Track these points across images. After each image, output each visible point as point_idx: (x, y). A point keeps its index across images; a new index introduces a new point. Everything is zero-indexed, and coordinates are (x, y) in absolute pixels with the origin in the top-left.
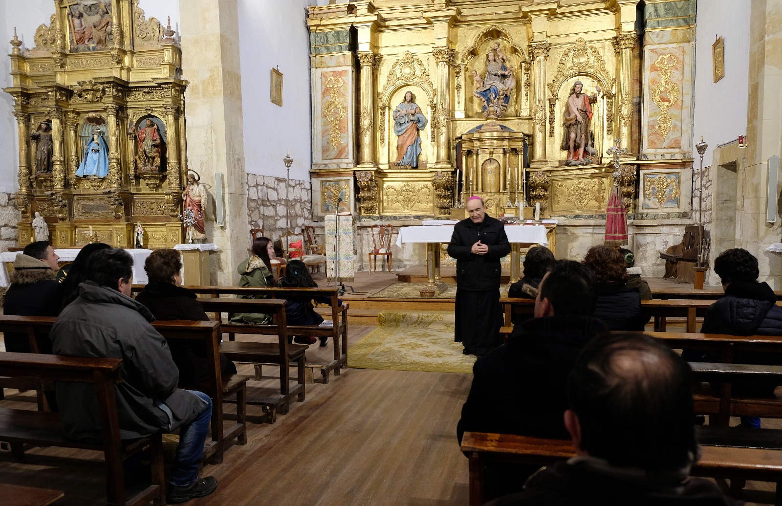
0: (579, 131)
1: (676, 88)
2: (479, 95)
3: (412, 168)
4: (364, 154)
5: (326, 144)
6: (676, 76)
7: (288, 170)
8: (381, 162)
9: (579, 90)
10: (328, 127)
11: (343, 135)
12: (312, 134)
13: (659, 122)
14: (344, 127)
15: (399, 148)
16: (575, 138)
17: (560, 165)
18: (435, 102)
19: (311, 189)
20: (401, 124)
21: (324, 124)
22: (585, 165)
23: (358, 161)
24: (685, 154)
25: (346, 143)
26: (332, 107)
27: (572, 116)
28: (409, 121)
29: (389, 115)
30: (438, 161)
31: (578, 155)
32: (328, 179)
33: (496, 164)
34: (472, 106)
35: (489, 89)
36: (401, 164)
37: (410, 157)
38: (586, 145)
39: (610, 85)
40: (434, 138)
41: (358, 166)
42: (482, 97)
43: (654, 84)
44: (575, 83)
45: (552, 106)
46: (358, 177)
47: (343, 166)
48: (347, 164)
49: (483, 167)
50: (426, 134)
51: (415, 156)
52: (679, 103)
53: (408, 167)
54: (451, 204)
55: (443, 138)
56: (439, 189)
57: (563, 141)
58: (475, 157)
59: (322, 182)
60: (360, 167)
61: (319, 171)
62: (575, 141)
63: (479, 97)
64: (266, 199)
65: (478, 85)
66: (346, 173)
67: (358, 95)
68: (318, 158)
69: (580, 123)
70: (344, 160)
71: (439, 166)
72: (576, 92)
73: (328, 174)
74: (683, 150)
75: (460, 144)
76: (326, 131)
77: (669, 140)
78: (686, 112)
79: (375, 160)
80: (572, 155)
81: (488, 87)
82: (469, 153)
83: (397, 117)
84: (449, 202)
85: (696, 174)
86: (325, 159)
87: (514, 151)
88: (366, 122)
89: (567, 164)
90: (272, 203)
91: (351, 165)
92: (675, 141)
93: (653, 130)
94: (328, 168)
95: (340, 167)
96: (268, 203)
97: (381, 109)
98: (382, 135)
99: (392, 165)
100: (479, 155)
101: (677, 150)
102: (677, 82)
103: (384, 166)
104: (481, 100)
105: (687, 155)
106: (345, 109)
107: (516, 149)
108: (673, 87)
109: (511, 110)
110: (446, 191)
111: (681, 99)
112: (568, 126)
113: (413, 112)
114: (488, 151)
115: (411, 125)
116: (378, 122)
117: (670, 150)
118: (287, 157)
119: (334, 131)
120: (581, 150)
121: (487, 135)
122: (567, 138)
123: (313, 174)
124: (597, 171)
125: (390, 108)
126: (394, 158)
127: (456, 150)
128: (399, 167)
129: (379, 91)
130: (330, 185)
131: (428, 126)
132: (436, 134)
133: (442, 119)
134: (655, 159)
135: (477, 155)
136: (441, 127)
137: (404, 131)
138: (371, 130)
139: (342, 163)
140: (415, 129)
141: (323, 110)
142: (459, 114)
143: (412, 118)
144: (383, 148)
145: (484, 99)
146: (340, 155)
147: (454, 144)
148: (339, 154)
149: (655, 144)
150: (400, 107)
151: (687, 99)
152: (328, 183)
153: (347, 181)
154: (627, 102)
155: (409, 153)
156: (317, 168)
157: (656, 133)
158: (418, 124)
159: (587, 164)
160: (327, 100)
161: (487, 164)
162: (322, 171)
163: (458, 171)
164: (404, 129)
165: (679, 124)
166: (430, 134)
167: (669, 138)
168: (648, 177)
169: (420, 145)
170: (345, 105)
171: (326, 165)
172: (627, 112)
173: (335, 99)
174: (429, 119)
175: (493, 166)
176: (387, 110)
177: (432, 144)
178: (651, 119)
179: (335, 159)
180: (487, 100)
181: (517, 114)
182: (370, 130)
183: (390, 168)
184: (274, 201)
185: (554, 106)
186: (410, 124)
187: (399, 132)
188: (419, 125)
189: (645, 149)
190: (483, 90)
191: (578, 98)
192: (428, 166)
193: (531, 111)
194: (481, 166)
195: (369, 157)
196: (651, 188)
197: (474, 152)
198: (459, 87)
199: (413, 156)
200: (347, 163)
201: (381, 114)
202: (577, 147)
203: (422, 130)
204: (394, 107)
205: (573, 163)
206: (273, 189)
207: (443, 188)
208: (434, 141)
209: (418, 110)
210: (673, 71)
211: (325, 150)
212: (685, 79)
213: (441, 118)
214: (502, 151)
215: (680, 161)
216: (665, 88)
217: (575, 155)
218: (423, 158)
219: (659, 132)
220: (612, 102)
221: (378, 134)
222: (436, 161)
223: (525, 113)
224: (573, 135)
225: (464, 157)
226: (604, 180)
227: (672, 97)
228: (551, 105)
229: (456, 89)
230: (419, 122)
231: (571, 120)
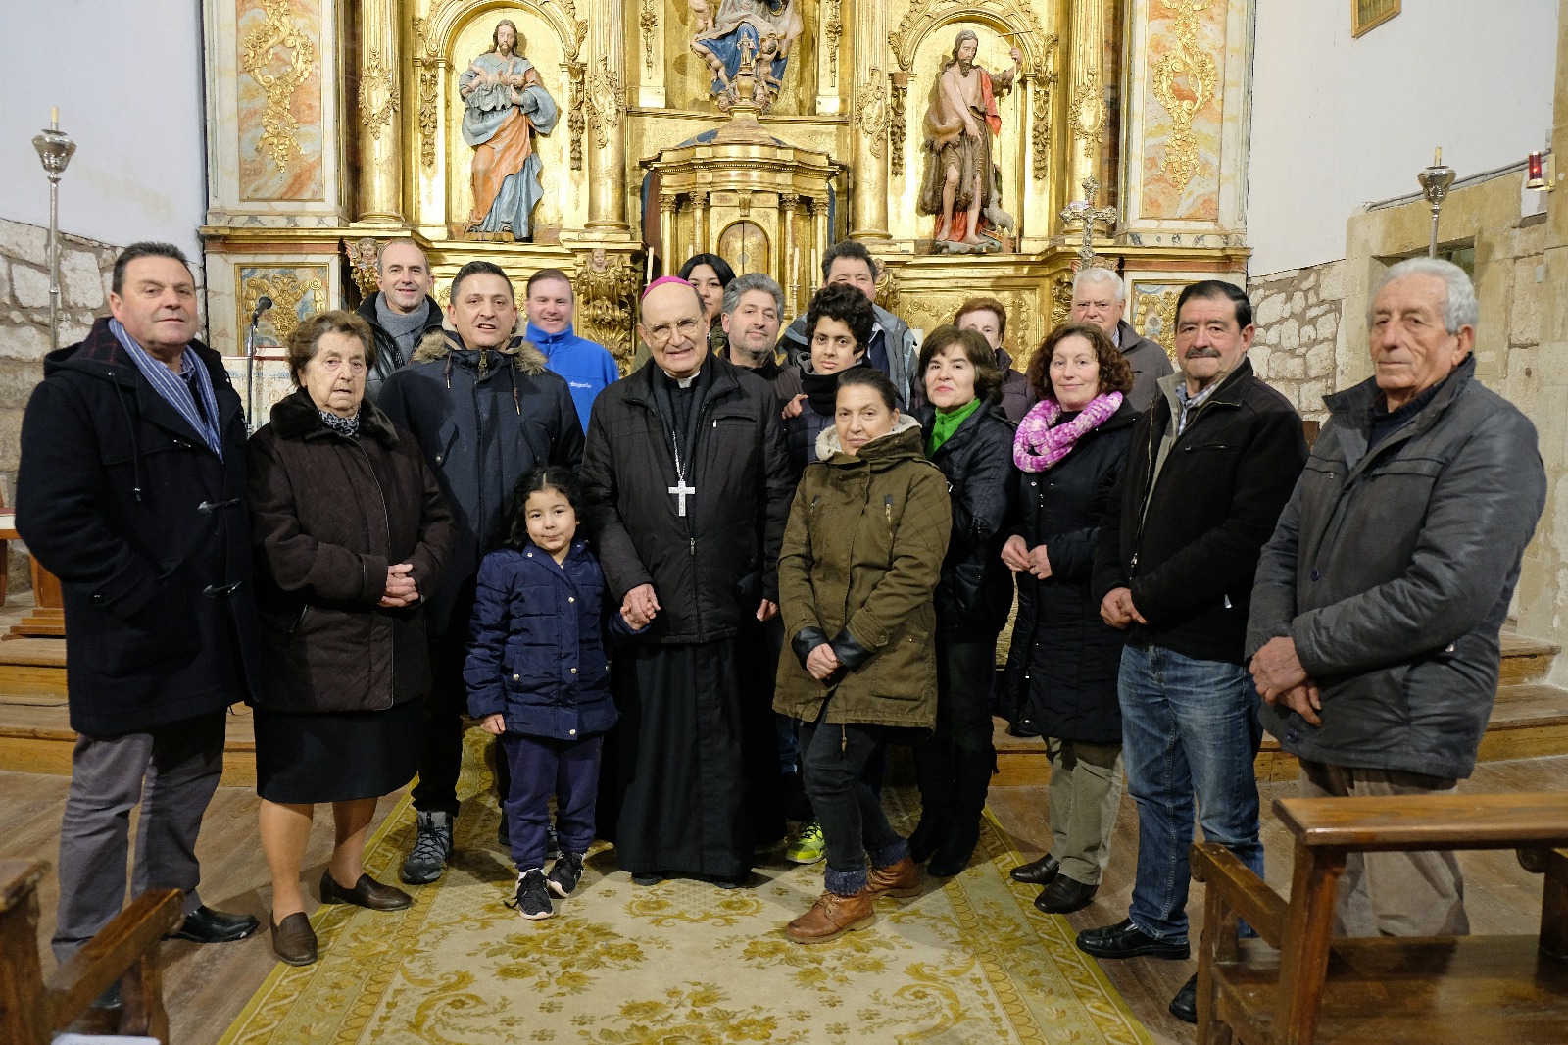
0: (969, 163)
1: (1210, 66)
2: (704, 49)
3: (517, 241)
4: (373, 191)
5: (251, 153)
6: (1208, 36)
7: (56, 181)
8: (423, 221)
9: (970, 53)
10: (259, 103)
11: (304, 129)
12: (205, 119)
13: (1167, 150)
14: (310, 107)
15: (478, 181)
16: (958, 181)
17: (918, 253)
18: (581, 59)
19: (205, 287)
20: (483, 113)
21: (246, 93)
22: (983, 254)
23: (354, 207)
24: (1227, 237)
25: (317, 156)
26: (270, 43)
27: (952, 122)
28: (508, 105)
29: (448, 86)
30: (594, 221)
31: (962, 227)
32: (260, 259)
33: (760, 236)
34: (683, 83)
35: (735, 32)
36: (483, 228)
37: (509, 210)
38: (985, 203)
39: (1041, 49)
40: (580, 159)
41: (353, 225)
42: (712, 56)
43: (1159, 53)
44: (960, 35)
45: (898, 92)
46: (352, 254)
47: (308, 223)
48: (321, 218)
49: (724, 241)
50: (555, 148)
51: (524, 205)
52: (1216, 104)
53: (505, 236)
54: (628, 345)
55: (607, 158)
56: (598, 303)
57: (924, 190)
58: (698, 213)
59: (242, 267)
60: (356, 229)
61: (227, 232)
62: (958, 189)
63: (704, 55)
64: (7, 300)
65: (701, 24)
66: (316, 241)
67: (353, 18)
68: (227, 194)
69: (972, 141)
70: (311, 206)
71: (597, 235)
72: (959, 60)
73: (259, 242)
74: (1221, 227)
75: (655, 176)
76: (253, 113)
77: (1190, 200)
78: (1231, 132)
79: (405, 211)
80: (947, 227)
81: (730, 28)
82: (682, 201)
83: (471, 91)
84: (624, 340)
85: (1258, 288)
86: (249, 199)
87: (806, 204)
88: (376, 97)
89: (936, 249)
90: (37, 317)
91: (333, 222)
92: (1205, 201)
93: (1154, 169)
94: (260, 226)
95: (296, 225)
96: (16, 316)
97: (424, 64)
98: (428, 142)
99: (458, 231)
100: (712, 210)
101: (1209, 226)
102: (1213, 52)
103: (435, 234)
104: (709, 64)
105: (1233, 238)
106: (310, 50)
107: (812, 199)
108: (1203, 64)
109: (787, 101)
110: (617, 307)
111: (1219, 96)
112: (936, 150)
113: (520, 80)
114: (735, 199)
115: (512, 118)
116: (417, 104)
117: (1194, 225)
118: (49, 132)
119: (281, 116)
120: (973, 215)
121: (734, 152)
122: (936, 180)
123: (209, 241)
124: (1010, 271)
125: (449, 68)
126: (463, 212)
127: (642, 198)
128: (479, 236)
129: (418, 15)
130: (265, 277)
131: (564, 121)
132: (585, 148)
133: (606, 104)
134: (1157, 244)
135: (706, 206)
136: (602, 122)
137: (492, 133)
138: (396, 122)
139: (302, 213)
140: (526, 131)
141: (242, 50)
142: (650, 97)
143: (515, 97)
144: (430, 179)
145: (716, 62)
146: (297, 187)
147: (636, 179)
148: (293, 184)
149: (1159, 206)
150: (479, 63)
151: (1235, 97)
152: (259, 273)
153: (322, 267)
154: (1092, 94)
155: (506, 198)
156: (222, 224)
157: (1160, 179)
158: (534, 119)
159: (990, 251)
160: (253, 19)
161: (734, 236)
162: (239, 233)
163: (651, 251)
164: (491, 128)
165: (1215, 161)
166: (567, 149)
167: (1190, 194)
168: (1141, 292)
169: (539, 176)
170: (313, 38)
171: (253, 217)
172: (1092, 118)
173: (280, 20)
174: (566, 107)
175: (752, 241)
176: (441, 72)
177: (572, 178)
178: (1151, 141)
179: (281, 199)
180: (727, 65)
181: (808, 109)
182: (391, 121)
183: (451, 237)
184: (42, 309)
185: (905, 95)
186: (512, 113)
187: (477, 135)
188: (539, 120)
189: (1135, 218)
190: (715, 36)
191: (966, 76)
192: (562, 236)
193: (843, 101)
194: (716, 242)
195: (389, 201)
196: (1147, 320)
197: (697, 200)
198: (648, 23)
199: (519, 208)
200: (322, 211)
201: (422, 81)
202: (961, 207)
203: (544, 135)
204: (461, 65)
205: (954, 246)
206: (43, 269)
207: (608, 299)
208: (579, 168)
209: (531, 78)
210: (1202, 21)
211: (249, 173)
212: (1229, 46)
213: (601, 99)
214: (774, 200)
215: (1218, 253)
216: (1185, 64)
217: (954, 229)
218: (545, 215)
219: (1169, 176)
220: (1046, 94)
221: (417, 141)
222: (586, 221)
223: (829, 104)
224: (953, 174)
225: (668, 213)
226: (1026, 295)
227: (1200, 89)
228: (895, 89)
229: (643, 25)
230: (537, 111)
231: (950, 132)
